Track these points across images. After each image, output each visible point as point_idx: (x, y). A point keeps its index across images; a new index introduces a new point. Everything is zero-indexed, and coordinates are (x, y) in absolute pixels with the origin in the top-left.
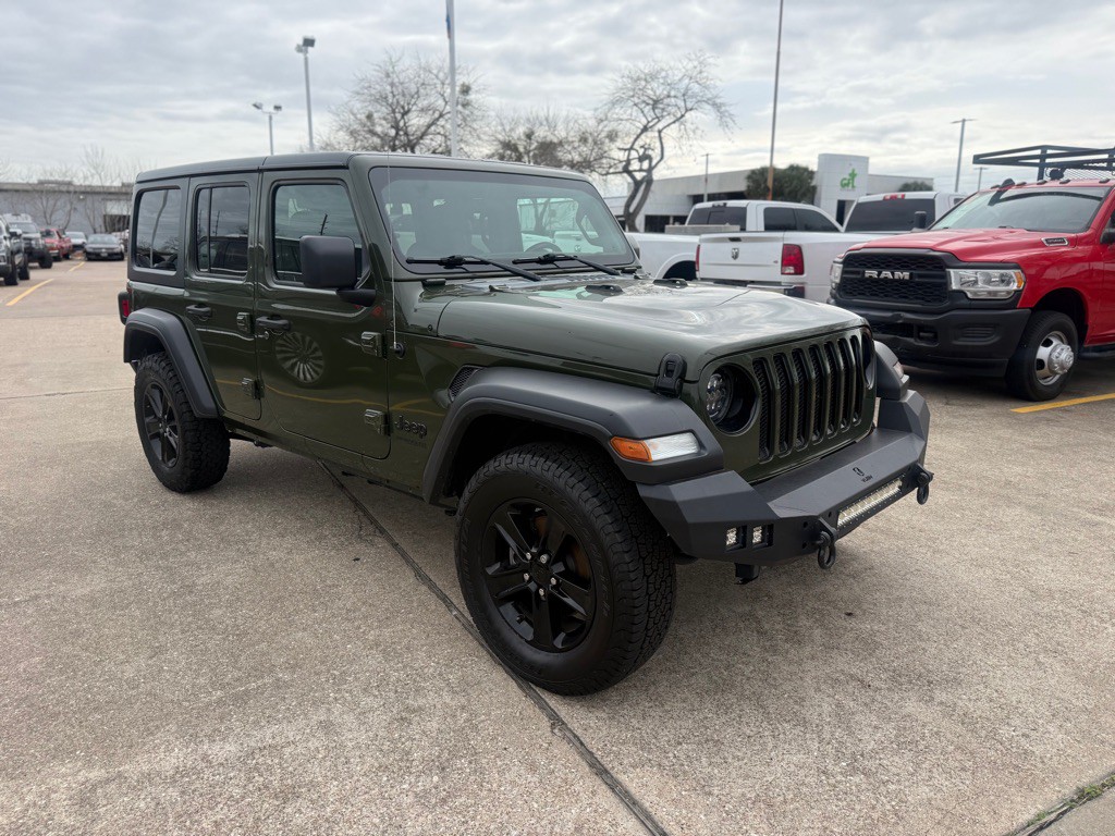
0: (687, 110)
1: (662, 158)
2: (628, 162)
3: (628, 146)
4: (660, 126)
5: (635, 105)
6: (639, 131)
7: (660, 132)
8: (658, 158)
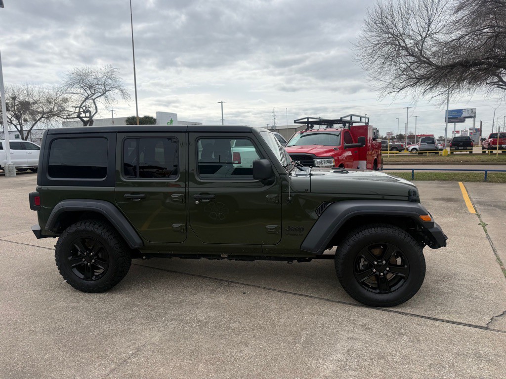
0: (106, 91)
1: (96, 112)
2: (80, 113)
3: (79, 105)
4: (94, 97)
5: (82, 87)
6: (84, 99)
7: (94, 100)
8: (95, 111)
